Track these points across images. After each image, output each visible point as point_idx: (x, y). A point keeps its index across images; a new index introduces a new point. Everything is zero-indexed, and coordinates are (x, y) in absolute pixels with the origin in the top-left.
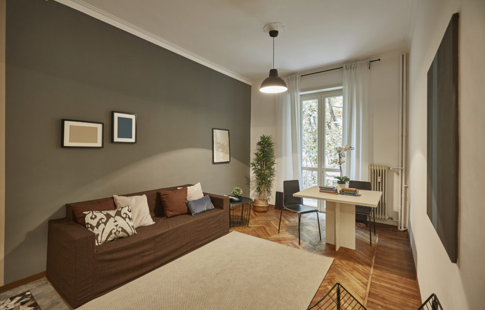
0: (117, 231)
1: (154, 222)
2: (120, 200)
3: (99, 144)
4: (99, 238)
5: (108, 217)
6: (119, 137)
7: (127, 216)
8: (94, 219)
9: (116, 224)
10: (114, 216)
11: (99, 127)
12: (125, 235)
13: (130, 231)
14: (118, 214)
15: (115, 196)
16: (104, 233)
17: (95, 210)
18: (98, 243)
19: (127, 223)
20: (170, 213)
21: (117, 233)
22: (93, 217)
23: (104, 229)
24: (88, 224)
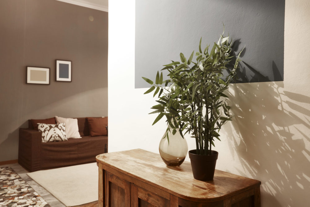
0: (55, 136)
1: (81, 137)
2: (59, 119)
3: (47, 82)
4: (45, 138)
5: (51, 127)
6: (60, 77)
7: (62, 129)
8: (42, 127)
9: (55, 131)
10: (54, 127)
11: (47, 70)
12: (60, 139)
13: (63, 138)
14: (57, 126)
15: (57, 117)
16: (48, 136)
17: (44, 123)
18: (44, 141)
19: (62, 133)
20: (93, 134)
21: (55, 137)
22: (42, 126)
23: (48, 134)
24: (39, 130)
